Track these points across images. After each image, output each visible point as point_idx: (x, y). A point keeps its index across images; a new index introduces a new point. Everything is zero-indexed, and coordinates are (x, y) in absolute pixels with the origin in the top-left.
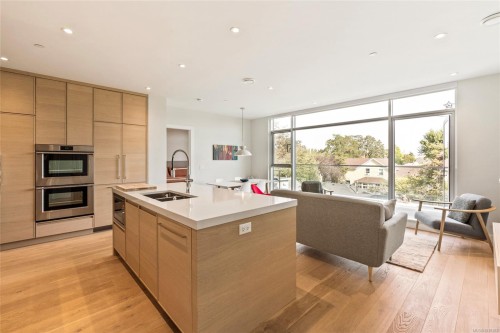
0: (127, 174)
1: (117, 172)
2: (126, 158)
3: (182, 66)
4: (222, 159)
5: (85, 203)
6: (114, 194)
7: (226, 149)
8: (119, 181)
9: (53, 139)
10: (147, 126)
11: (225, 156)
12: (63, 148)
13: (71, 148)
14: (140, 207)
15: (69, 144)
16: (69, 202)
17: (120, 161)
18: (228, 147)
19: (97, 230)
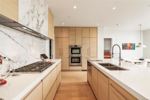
0: (91, 54)
1: (88, 53)
2: (91, 49)
3: (114, 8)
4: (127, 49)
5: (80, 62)
6: (88, 61)
7: (129, 45)
8: (89, 56)
9: (73, 44)
10: (97, 38)
11: (128, 48)
12: (75, 46)
13: (77, 46)
14: (98, 70)
15: (76, 45)
16: (77, 61)
17: (89, 49)
18: (130, 44)
19: (83, 70)
